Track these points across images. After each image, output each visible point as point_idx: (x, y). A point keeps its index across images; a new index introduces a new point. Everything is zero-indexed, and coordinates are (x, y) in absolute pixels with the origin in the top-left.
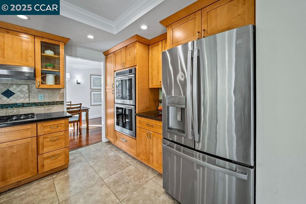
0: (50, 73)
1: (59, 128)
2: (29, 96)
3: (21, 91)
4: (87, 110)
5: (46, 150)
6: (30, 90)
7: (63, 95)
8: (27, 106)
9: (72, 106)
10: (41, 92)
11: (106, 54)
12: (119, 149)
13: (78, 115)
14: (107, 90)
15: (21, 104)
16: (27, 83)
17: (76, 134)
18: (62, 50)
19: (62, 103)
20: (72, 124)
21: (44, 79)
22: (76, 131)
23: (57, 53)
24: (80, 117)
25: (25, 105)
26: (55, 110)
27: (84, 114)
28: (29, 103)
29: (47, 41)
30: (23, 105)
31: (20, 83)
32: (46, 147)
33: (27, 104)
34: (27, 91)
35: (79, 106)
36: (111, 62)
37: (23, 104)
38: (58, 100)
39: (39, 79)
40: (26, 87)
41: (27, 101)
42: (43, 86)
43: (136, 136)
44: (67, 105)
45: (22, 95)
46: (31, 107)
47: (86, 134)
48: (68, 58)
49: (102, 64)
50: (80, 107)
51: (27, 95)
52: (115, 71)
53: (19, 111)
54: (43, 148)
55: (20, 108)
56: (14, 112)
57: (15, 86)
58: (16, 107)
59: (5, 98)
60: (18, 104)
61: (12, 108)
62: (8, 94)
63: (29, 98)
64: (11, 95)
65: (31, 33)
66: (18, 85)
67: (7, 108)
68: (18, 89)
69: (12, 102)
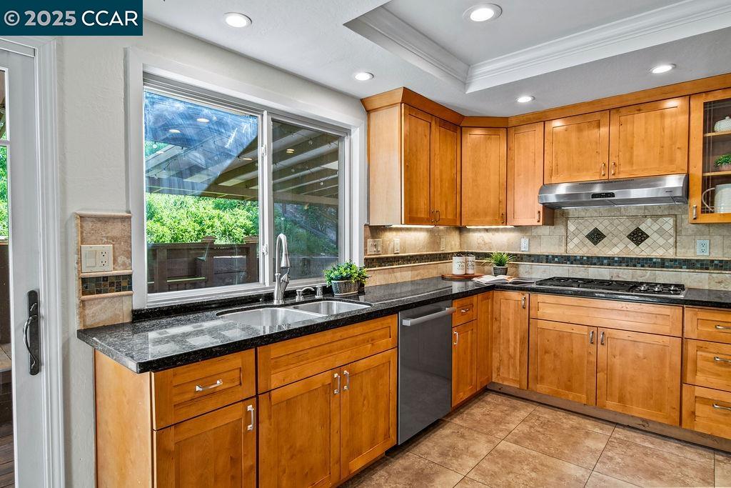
0: (727, 179)
2: (676, 242)
3: (661, 232)
5: (701, 379)
6: (679, 229)
8: (672, 267)
10: (703, 234)
15: (659, 260)
16: (673, 212)
21: (710, 197)
25: (667, 264)
28: (675, 260)
29: (717, 96)
30: (663, 264)
31: (660, 214)
33: (671, 260)
34: (672, 231)
37: (663, 260)
39: (696, 201)
40: (671, 221)
41: (670, 254)
42: (707, 218)
45: (661, 241)
46: (680, 270)
51: (672, 241)
53: (655, 274)
54: (695, 371)
55: (656, 269)
56: (647, 277)
57: (649, 220)
58: (649, 267)
59: (632, 246)
60: (654, 260)
61: (642, 266)
62: (638, 236)
63: (676, 247)
64: (643, 239)
65: (686, 92)
66: (656, 217)
67: (635, 266)
68: (656, 227)
69: (644, 255)
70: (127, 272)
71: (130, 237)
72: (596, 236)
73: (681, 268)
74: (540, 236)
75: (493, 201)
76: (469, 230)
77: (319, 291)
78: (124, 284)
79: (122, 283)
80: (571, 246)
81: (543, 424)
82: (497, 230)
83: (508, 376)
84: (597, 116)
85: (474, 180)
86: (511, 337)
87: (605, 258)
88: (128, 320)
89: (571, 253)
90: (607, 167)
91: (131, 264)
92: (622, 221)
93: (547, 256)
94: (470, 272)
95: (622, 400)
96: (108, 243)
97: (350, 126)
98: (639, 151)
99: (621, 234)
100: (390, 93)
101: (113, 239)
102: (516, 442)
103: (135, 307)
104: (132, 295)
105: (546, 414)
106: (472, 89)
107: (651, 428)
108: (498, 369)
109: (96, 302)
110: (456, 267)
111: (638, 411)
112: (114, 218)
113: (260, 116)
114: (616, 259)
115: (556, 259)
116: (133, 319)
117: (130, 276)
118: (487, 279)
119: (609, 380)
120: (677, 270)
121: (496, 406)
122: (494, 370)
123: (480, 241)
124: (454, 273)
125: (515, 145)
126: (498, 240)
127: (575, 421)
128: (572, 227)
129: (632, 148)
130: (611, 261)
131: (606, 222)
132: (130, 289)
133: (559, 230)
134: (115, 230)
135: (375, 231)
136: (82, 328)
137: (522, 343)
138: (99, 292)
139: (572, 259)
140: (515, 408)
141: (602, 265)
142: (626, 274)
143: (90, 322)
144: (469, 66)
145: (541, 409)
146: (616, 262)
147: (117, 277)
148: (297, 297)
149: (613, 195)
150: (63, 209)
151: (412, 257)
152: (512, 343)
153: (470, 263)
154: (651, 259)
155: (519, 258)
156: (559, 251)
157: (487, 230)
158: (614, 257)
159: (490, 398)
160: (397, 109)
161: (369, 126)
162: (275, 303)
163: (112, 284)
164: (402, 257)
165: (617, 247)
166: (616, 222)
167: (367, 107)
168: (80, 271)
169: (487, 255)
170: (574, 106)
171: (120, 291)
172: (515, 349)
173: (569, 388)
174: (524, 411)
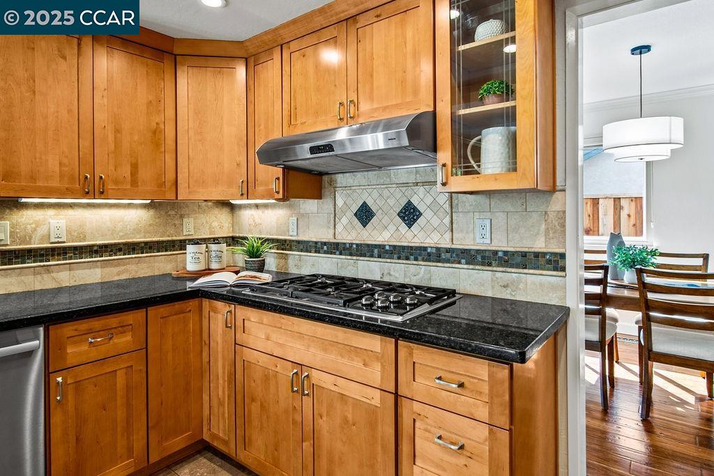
2: (452, 223)
3: (435, 207)
7: (563, 225)
8: (448, 261)
10: (482, 210)
15: (434, 251)
19: (556, 262)
25: (443, 256)
28: (452, 251)
31: (433, 179)
33: (448, 250)
34: (447, 206)
37: (438, 249)
39: (444, 155)
41: (445, 243)
45: (435, 222)
51: (447, 220)
53: (430, 271)
56: (421, 275)
57: (421, 190)
58: (423, 260)
59: (403, 228)
60: (429, 250)
61: (416, 259)
62: (410, 214)
63: (452, 231)
64: (415, 218)
66: (428, 185)
67: (407, 259)
68: (429, 200)
69: (416, 242)
72: (365, 214)
73: (459, 263)
74: (308, 215)
76: (241, 206)
80: (339, 228)
82: (267, 206)
87: (376, 246)
89: (340, 239)
92: (392, 190)
93: (316, 243)
99: (392, 211)
108: (209, 420)
114: (387, 248)
115: (325, 248)
120: (454, 265)
124: (188, 269)
128: (340, 201)
129: (372, 76)
130: (382, 251)
131: (375, 194)
139: (341, 247)
141: (372, 256)
146: (387, 252)
151: (104, 246)
152: (221, 381)
153: (213, 254)
154: (425, 249)
155: (288, 245)
156: (325, 235)
157: (257, 206)
158: (385, 245)
165: (387, 231)
166: (386, 193)
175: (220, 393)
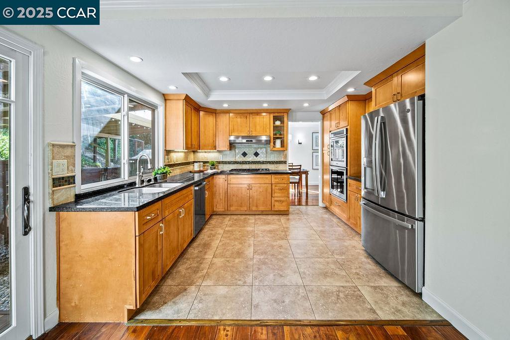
0: (278, 138)
1: (284, 181)
3: (262, 153)
4: (306, 173)
5: (276, 195)
6: (267, 152)
7: (286, 156)
8: (265, 164)
9: (294, 167)
10: (272, 153)
11: (323, 113)
12: (333, 214)
13: (297, 177)
14: (324, 152)
16: (265, 146)
17: (296, 195)
18: (285, 119)
19: (285, 162)
20: (294, 184)
21: (274, 143)
22: (296, 193)
23: (282, 122)
24: (300, 179)
26: (281, 168)
27: (304, 176)
29: (276, 115)
30: (263, 163)
32: (277, 193)
33: (265, 162)
34: (265, 153)
35: (299, 167)
36: (327, 121)
37: (263, 161)
38: (283, 160)
39: (272, 144)
40: (265, 149)
41: (265, 160)
42: (275, 149)
43: (347, 200)
44: (289, 166)
45: (262, 156)
46: (267, 164)
47: (305, 198)
48: (290, 123)
49: (319, 123)
50: (300, 169)
51: (265, 155)
52: (330, 132)
54: (274, 193)
55: (261, 165)
57: (259, 149)
59: (255, 157)
61: (258, 164)
62: (256, 154)
63: (266, 157)
64: (258, 155)
65: (268, 111)
66: (261, 148)
67: (256, 164)
68: (261, 151)
69: (258, 160)
70: (74, 174)
71: (75, 156)
72: (244, 154)
74: (226, 155)
75: (211, 141)
76: (198, 152)
77: (153, 180)
78: (72, 181)
79: (70, 180)
80: (237, 158)
81: (235, 220)
82: (210, 152)
83: (220, 208)
84: (246, 114)
85: (204, 132)
86: (221, 192)
87: (247, 162)
88: (73, 200)
89: (237, 160)
90: (249, 131)
91: (75, 170)
93: (229, 162)
94: (202, 169)
95: (257, 206)
96: (65, 159)
97: (157, 104)
98: (258, 127)
99: (252, 154)
100: (179, 95)
101: (67, 157)
102: (230, 227)
103: (77, 193)
104: (75, 186)
105: (235, 217)
106: (210, 99)
107: (264, 213)
108: (216, 205)
109: (59, 191)
110: (196, 167)
111: (261, 208)
112: (68, 146)
113: (122, 97)
115: (232, 163)
116: (76, 199)
117: (74, 177)
118: (210, 171)
119: (253, 201)
121: (218, 219)
122: (215, 205)
123: (203, 156)
124: (196, 170)
125: (218, 120)
126: (211, 156)
127: (244, 217)
128: (237, 151)
129: (256, 126)
130: (249, 163)
131: (247, 150)
132: (74, 183)
133: (233, 152)
134: (68, 152)
135: (168, 152)
136: (52, 206)
137: (225, 194)
138: (60, 186)
139: (237, 162)
140: (224, 218)
141: (246, 164)
142: (253, 167)
143: (57, 203)
144: (210, 90)
145: (233, 216)
146: (251, 163)
147: (68, 177)
148: (145, 183)
149: (252, 141)
150: (43, 142)
151: (179, 164)
152: (221, 195)
153: (201, 166)
154: (260, 161)
155: (219, 163)
156: (233, 160)
157: (205, 152)
158: (250, 161)
159: (214, 217)
160: (182, 101)
161: (166, 106)
162: (137, 186)
163: (66, 181)
164: (176, 164)
165: (250, 158)
166: (251, 150)
167: (165, 98)
168: (52, 175)
169: (207, 162)
170: (236, 110)
171: (69, 184)
172: (223, 197)
173: (241, 206)
174: (228, 218)
175: (221, 197)
